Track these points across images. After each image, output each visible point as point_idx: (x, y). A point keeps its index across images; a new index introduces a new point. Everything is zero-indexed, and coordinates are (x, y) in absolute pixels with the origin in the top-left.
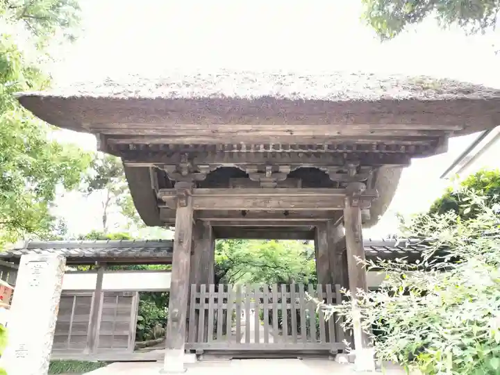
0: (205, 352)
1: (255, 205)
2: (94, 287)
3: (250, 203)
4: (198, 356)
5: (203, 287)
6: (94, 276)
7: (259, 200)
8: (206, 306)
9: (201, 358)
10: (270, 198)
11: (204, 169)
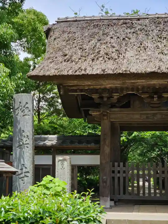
0: (120, 201)
1: (147, 118)
2: (51, 163)
3: (145, 117)
4: (115, 202)
5: (116, 164)
6: (50, 157)
7: (149, 115)
8: (118, 175)
9: (117, 204)
10: (156, 114)
11: (116, 96)
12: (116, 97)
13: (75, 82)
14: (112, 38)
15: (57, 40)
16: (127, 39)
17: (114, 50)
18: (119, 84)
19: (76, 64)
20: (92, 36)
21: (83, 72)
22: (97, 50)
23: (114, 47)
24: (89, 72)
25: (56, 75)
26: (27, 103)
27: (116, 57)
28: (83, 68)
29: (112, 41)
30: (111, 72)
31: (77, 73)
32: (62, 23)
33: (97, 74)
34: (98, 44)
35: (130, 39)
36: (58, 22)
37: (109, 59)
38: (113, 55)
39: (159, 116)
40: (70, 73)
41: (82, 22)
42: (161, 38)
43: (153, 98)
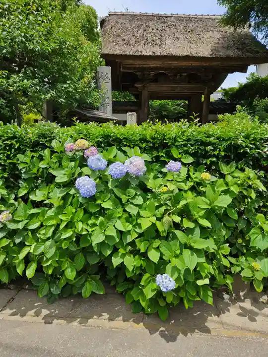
10: (177, 87)
11: (152, 73)
12: (152, 75)
13: (131, 62)
14: (153, 29)
15: (114, 28)
16: (163, 30)
17: (157, 38)
18: (159, 64)
19: (134, 47)
20: (139, 27)
21: (140, 54)
22: (145, 38)
23: (156, 36)
24: (144, 53)
25: (121, 55)
26: (107, 74)
27: (160, 43)
28: (140, 50)
29: (154, 31)
30: (159, 54)
31: (136, 54)
32: (114, 16)
33: (150, 56)
34: (145, 33)
35: (165, 31)
36: (109, 15)
37: (156, 44)
38: (157, 41)
39: (179, 89)
40: (131, 53)
41: (128, 16)
42: (186, 31)
43: (176, 76)
